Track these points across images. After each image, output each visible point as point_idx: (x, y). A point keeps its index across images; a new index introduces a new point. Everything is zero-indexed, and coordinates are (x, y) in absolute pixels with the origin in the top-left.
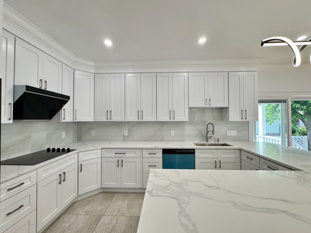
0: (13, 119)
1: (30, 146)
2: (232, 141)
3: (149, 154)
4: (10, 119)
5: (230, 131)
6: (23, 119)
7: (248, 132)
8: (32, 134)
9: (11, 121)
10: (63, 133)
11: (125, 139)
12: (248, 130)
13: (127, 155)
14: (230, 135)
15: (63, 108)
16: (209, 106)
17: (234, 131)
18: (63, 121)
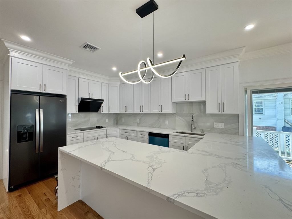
0: (78, 111)
1: (89, 124)
2: (219, 133)
3: (141, 135)
4: (77, 112)
5: (217, 123)
6: (90, 111)
7: (238, 125)
8: (90, 119)
9: (78, 112)
10: (106, 119)
11: (138, 125)
12: (238, 124)
13: (130, 134)
14: (218, 127)
15: (102, 106)
16: (188, 101)
17: (221, 123)
18: (102, 112)
